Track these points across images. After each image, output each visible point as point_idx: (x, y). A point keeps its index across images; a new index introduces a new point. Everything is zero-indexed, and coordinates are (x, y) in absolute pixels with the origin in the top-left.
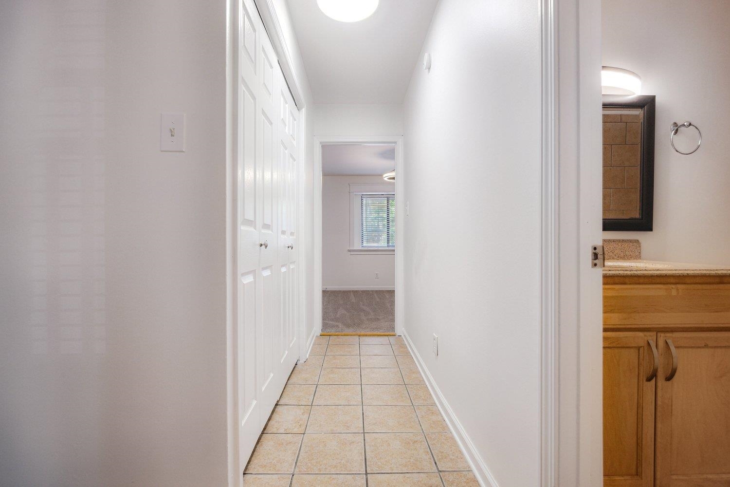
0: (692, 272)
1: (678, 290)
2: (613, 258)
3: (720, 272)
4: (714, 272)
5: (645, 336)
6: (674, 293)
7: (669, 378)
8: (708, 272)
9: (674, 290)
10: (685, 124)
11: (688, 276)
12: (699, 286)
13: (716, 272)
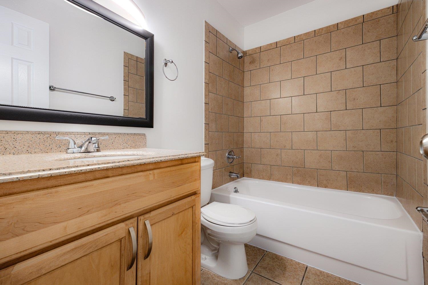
0: (164, 158)
1: (154, 174)
2: (127, 148)
3: (180, 157)
4: (177, 157)
5: (126, 225)
6: (151, 178)
7: (147, 255)
8: (174, 157)
9: (151, 175)
10: (170, 60)
11: (161, 162)
12: (169, 169)
13: (179, 156)
